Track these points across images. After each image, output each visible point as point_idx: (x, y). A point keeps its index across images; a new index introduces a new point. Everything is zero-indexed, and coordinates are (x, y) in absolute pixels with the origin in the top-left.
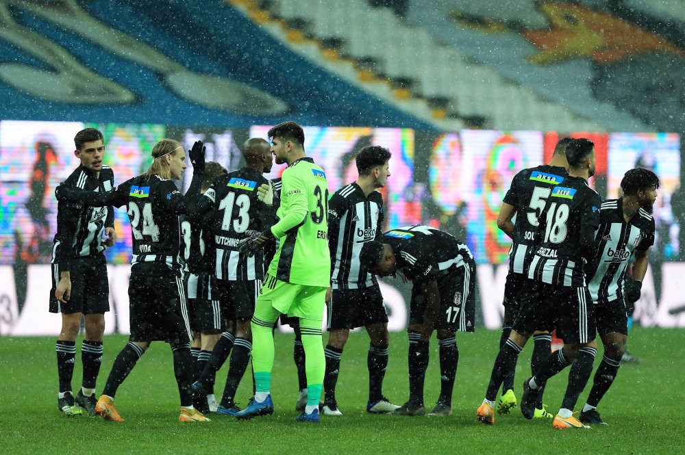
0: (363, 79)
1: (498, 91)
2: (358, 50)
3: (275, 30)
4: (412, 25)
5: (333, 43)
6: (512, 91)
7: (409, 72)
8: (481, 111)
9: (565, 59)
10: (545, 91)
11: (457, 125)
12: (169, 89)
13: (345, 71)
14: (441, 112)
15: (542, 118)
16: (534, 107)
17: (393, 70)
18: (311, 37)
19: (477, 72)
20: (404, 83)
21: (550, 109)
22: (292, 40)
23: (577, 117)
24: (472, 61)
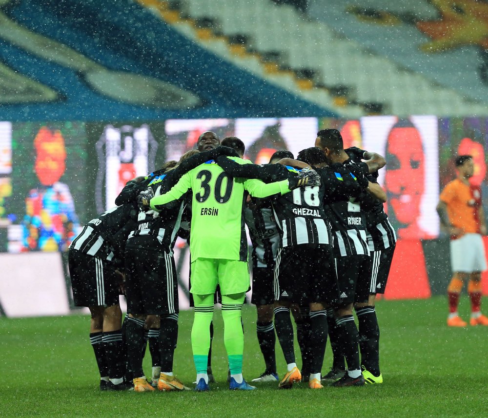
0: (269, 72)
1: (394, 78)
2: (262, 45)
3: (186, 29)
4: (312, 20)
5: (239, 40)
6: (407, 78)
7: (311, 64)
8: (378, 99)
9: (456, 47)
10: (437, 77)
11: (357, 111)
12: (89, 86)
13: (252, 65)
14: (342, 101)
15: (436, 102)
16: (428, 93)
17: (296, 62)
18: (219, 34)
19: (374, 62)
20: (307, 74)
21: (443, 94)
22: (201, 37)
23: (469, 100)
24: (370, 52)
